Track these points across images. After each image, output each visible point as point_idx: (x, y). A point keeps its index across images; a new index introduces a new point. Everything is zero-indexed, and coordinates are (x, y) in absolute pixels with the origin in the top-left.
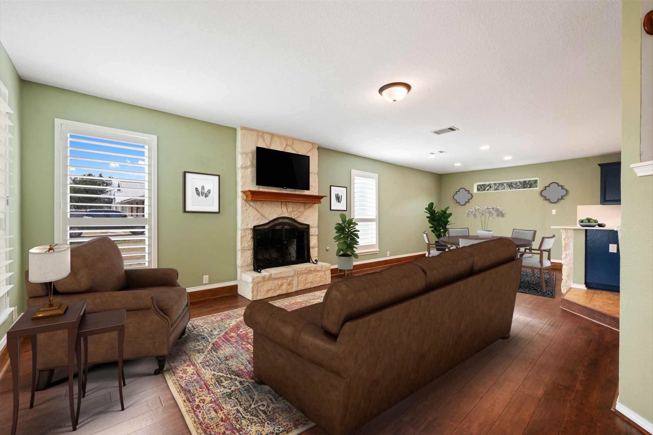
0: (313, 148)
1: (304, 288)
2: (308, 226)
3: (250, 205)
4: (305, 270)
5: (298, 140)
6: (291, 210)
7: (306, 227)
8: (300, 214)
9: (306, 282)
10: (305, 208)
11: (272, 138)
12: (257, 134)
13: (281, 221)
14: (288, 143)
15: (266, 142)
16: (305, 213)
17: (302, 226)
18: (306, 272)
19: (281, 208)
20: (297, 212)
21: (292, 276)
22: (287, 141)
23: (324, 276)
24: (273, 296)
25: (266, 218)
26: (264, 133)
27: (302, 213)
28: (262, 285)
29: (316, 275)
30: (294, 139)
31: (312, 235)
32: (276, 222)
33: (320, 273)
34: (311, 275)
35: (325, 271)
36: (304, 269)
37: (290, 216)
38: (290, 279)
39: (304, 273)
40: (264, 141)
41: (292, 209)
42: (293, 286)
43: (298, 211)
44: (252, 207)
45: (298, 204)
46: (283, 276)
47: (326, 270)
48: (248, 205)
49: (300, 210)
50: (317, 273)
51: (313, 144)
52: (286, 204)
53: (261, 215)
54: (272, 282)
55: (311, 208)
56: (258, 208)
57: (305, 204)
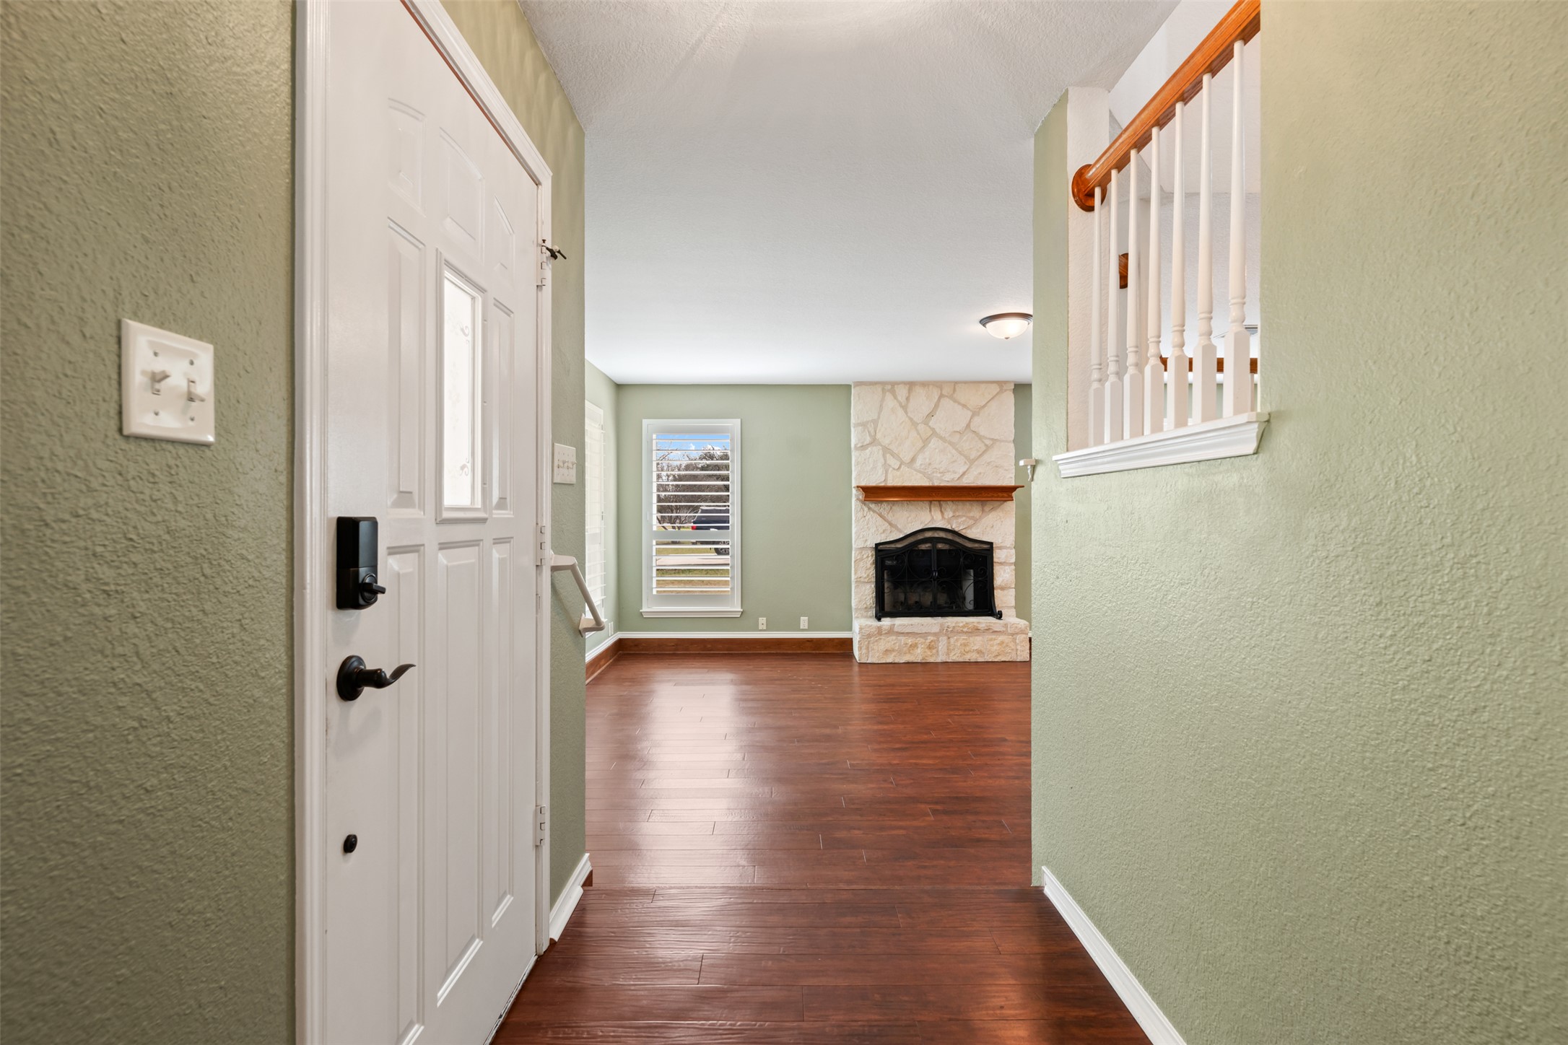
0: (1001, 391)
1: (961, 660)
2: (991, 544)
3: (869, 509)
4: (964, 627)
5: (965, 382)
6: (950, 516)
7: (985, 546)
8: (971, 522)
9: (967, 649)
10: (983, 511)
11: (910, 391)
12: (883, 389)
13: (928, 535)
14: (945, 392)
15: (899, 398)
16: (983, 520)
17: (976, 545)
18: (965, 630)
19: (930, 511)
20: (964, 518)
21: (935, 634)
22: (941, 390)
23: (1012, 645)
24: (896, 661)
25: (900, 531)
26: (894, 384)
27: (976, 521)
28: (877, 641)
29: (991, 640)
30: (956, 383)
31: (1001, 564)
32: (920, 537)
33: (1001, 638)
34: (979, 638)
35: (1012, 635)
36: (961, 625)
37: (949, 527)
38: (930, 638)
39: (962, 632)
40: (895, 398)
41: (954, 512)
42: (937, 651)
43: (968, 517)
44: (874, 511)
45: (968, 504)
46: (915, 630)
47: (1017, 634)
48: (866, 509)
49: (972, 514)
50: (994, 637)
51: (1001, 383)
52: (941, 506)
53: (890, 524)
54: (894, 638)
55: (999, 510)
56: (884, 513)
57: (983, 503)
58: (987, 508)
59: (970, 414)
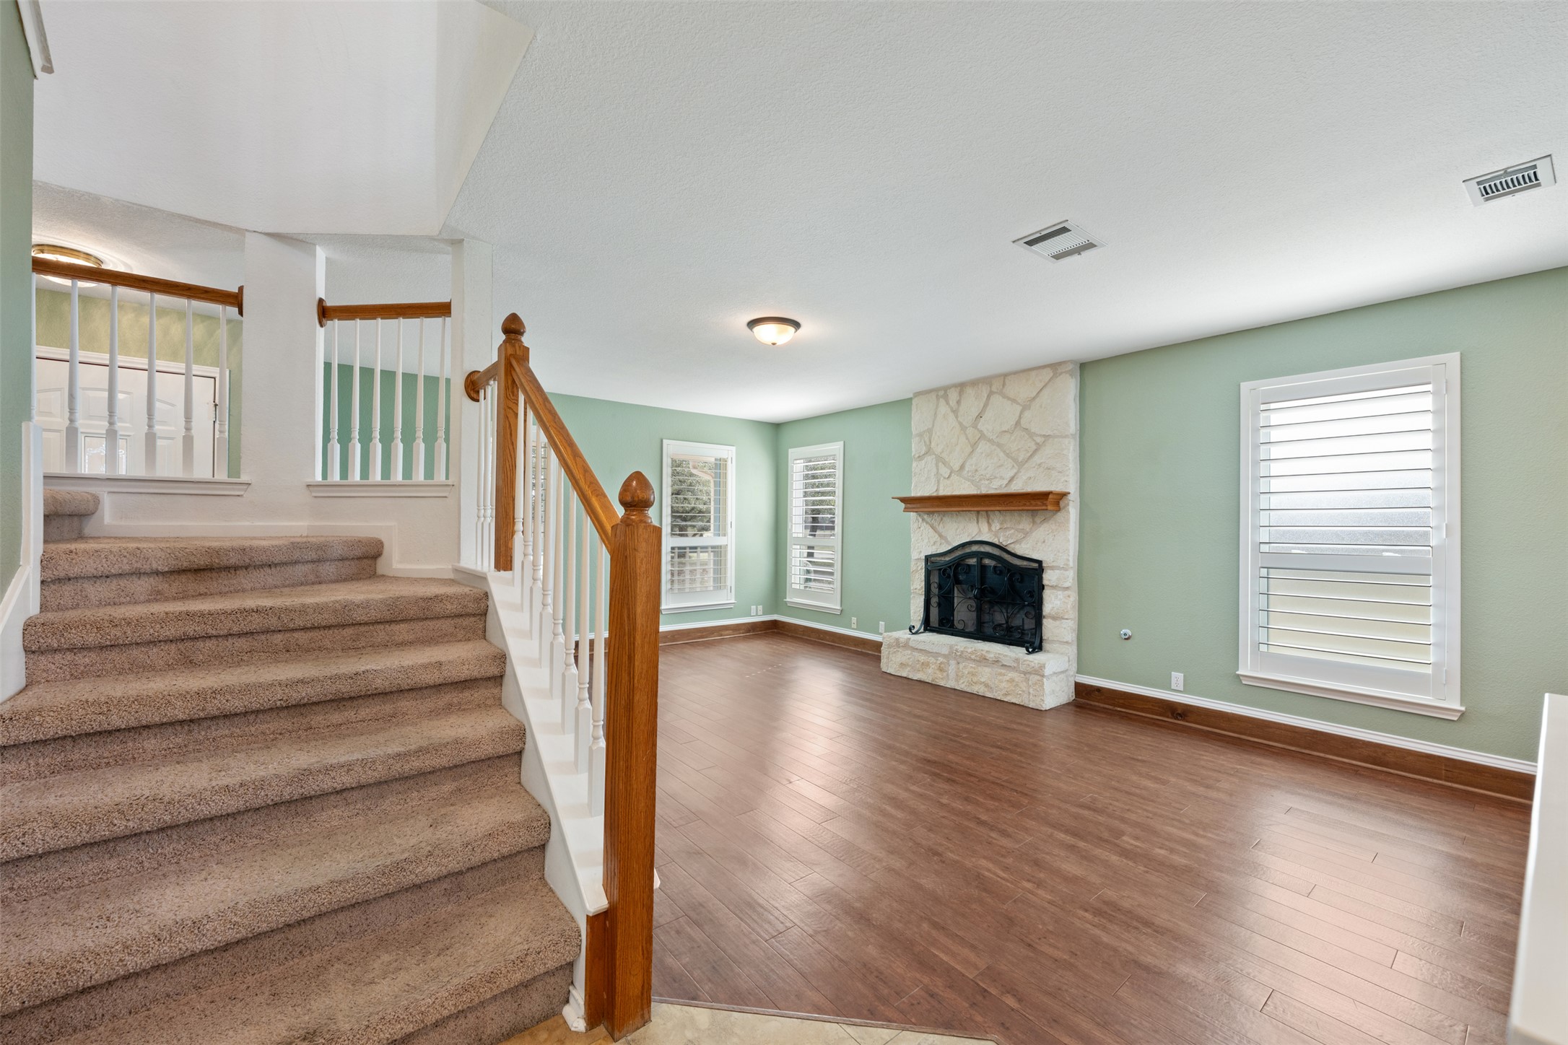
0: (1055, 375)
1: (966, 689)
2: (1040, 562)
3: (923, 520)
4: (972, 653)
5: (1015, 373)
6: (998, 528)
7: (1036, 565)
8: (1020, 535)
9: (975, 679)
10: (1034, 522)
11: (961, 393)
12: (937, 396)
13: (975, 548)
14: (994, 389)
15: (951, 403)
16: (1034, 534)
17: (1024, 563)
18: (973, 657)
19: (978, 522)
20: (1013, 531)
21: (945, 656)
22: (990, 387)
23: (1023, 686)
24: (910, 677)
25: (948, 542)
26: (946, 389)
27: (1026, 534)
28: (895, 652)
29: (1000, 674)
30: (1005, 376)
31: (1053, 587)
32: (967, 550)
33: (1012, 675)
34: (987, 670)
35: (1025, 673)
36: (970, 650)
37: (996, 541)
38: (941, 659)
39: (970, 659)
40: (948, 403)
41: (1001, 524)
42: (948, 675)
43: (1017, 530)
44: (927, 523)
45: (1016, 514)
46: (927, 648)
47: (1030, 673)
48: (920, 520)
49: (1021, 527)
50: (1003, 671)
51: (1055, 367)
52: (988, 517)
53: (940, 536)
54: (909, 652)
55: (1051, 522)
56: (936, 524)
57: (1034, 513)
58: (1038, 520)
59: (1019, 408)
